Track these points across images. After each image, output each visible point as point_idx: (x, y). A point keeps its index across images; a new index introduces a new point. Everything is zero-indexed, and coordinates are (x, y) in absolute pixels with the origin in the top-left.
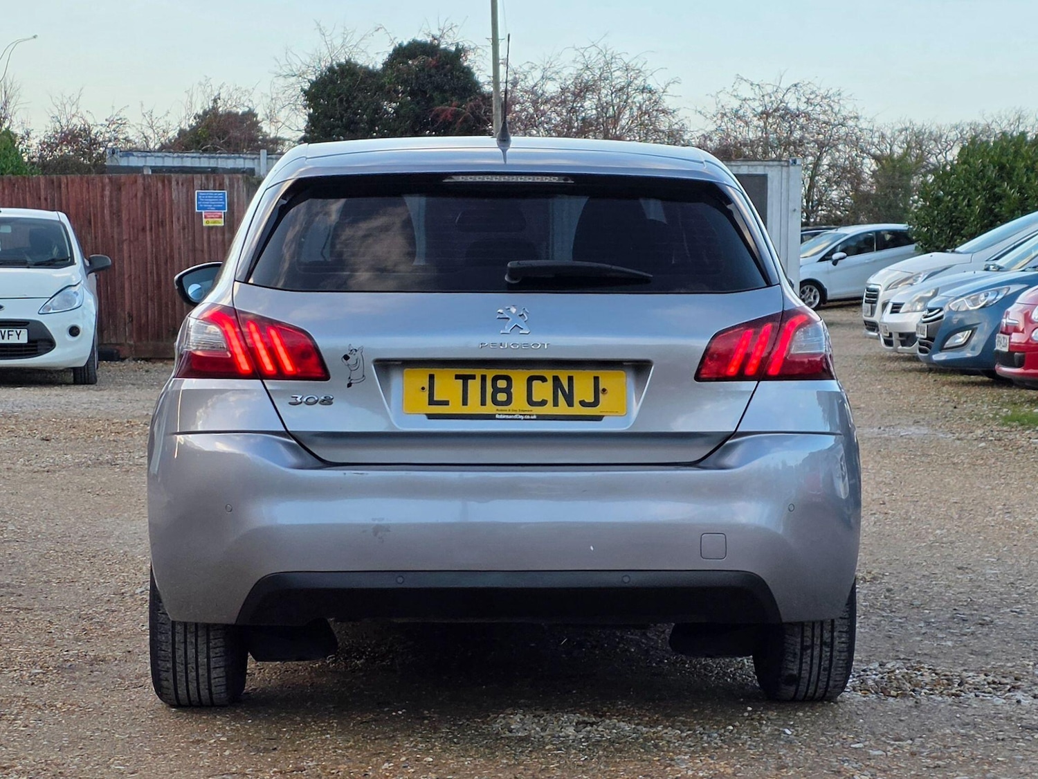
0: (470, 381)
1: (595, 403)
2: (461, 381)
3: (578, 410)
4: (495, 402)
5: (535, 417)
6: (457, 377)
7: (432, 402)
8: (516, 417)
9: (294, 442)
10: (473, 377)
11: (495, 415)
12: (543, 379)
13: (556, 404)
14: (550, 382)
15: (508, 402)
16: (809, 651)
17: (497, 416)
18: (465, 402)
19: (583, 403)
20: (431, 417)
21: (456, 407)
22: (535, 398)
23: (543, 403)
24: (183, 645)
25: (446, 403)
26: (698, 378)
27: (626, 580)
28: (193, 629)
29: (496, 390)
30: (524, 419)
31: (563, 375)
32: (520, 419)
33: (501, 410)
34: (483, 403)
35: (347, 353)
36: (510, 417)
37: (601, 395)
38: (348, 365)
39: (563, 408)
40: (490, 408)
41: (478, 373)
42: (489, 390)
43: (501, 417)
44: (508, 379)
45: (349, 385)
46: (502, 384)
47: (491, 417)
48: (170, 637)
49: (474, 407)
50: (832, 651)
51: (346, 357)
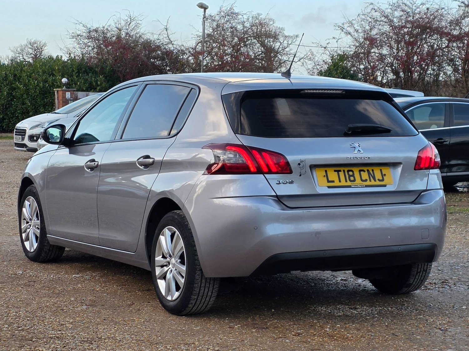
0: (340, 172)
1: (383, 180)
2: (337, 172)
3: (378, 183)
4: (351, 181)
5: (364, 186)
6: (335, 171)
7: (329, 181)
8: (358, 186)
9: (277, 199)
10: (340, 171)
11: (351, 186)
12: (364, 171)
13: (370, 181)
14: (366, 172)
15: (354, 180)
16: (419, 274)
17: (352, 186)
18: (340, 181)
19: (379, 180)
20: (329, 187)
21: (337, 183)
22: (363, 179)
23: (366, 180)
24: (204, 288)
25: (333, 182)
26: (415, 169)
28: (209, 281)
29: (350, 176)
30: (361, 187)
31: (370, 169)
32: (360, 187)
33: (353, 184)
34: (346, 181)
35: (300, 162)
36: (356, 186)
37: (384, 177)
38: (300, 167)
39: (373, 183)
40: (349, 183)
41: (342, 169)
42: (347, 176)
43: (354, 186)
44: (352, 171)
45: (300, 175)
46: (351, 173)
47: (350, 187)
48: (199, 285)
49: (343, 183)
50: (426, 273)
51: (299, 164)
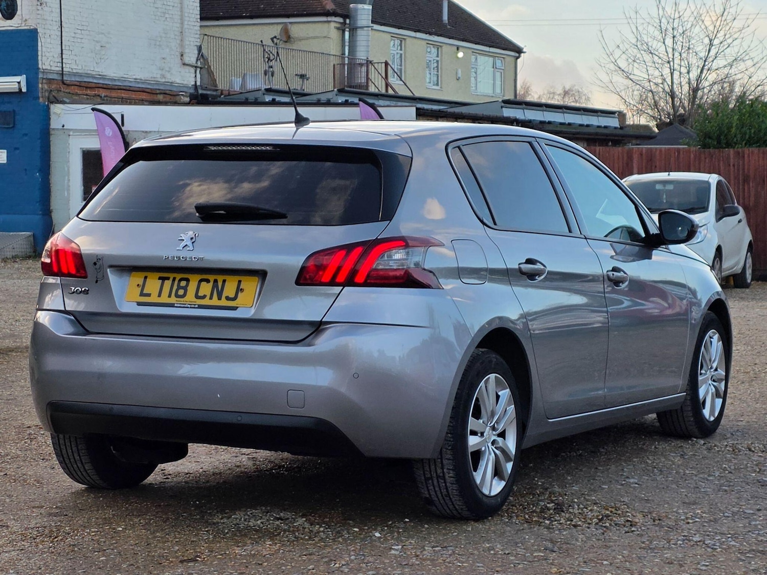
0: (166, 281)
1: (235, 298)
2: (161, 281)
3: (224, 302)
4: (177, 296)
5: (197, 306)
6: (160, 278)
7: (142, 294)
8: (186, 306)
9: (73, 318)
10: (168, 279)
11: (174, 304)
12: (208, 281)
13: (211, 298)
14: (211, 283)
15: (184, 295)
17: (176, 305)
18: (159, 296)
19: (227, 298)
20: (139, 304)
21: (154, 299)
22: (200, 294)
23: (204, 297)
25: (149, 295)
26: (298, 282)
27: (239, 418)
29: (179, 287)
30: (191, 308)
31: (220, 279)
32: (188, 307)
33: (179, 301)
34: (170, 296)
35: (95, 261)
36: (183, 306)
37: (240, 293)
38: (96, 269)
39: (215, 302)
40: (173, 300)
41: (172, 276)
42: (175, 287)
43: (179, 305)
44: (187, 280)
45: (97, 282)
46: (183, 283)
47: (172, 305)
49: (164, 299)
51: (95, 264)
